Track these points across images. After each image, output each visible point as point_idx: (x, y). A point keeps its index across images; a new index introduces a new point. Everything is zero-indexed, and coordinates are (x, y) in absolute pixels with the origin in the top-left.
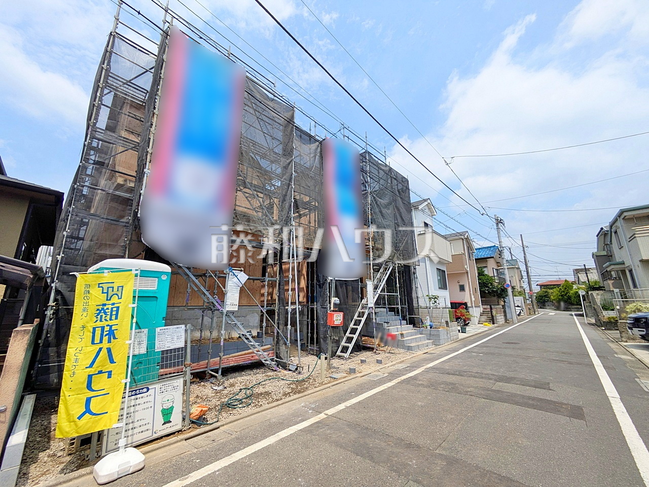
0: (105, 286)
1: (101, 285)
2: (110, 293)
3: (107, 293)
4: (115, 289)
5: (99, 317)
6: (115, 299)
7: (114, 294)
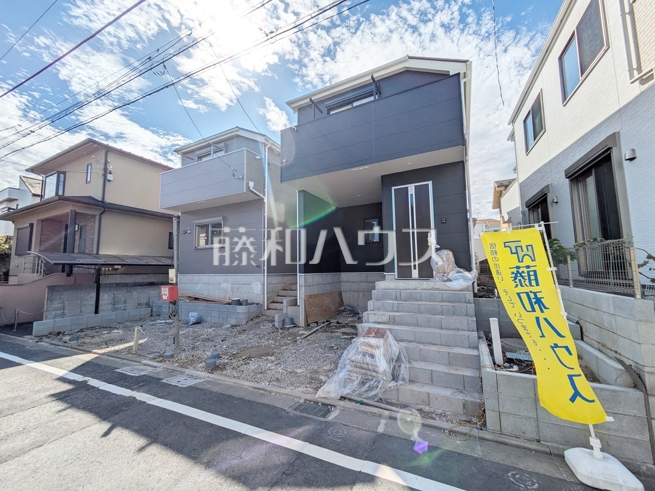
0: (513, 245)
1: (507, 244)
2: (521, 254)
3: (517, 253)
4: (525, 249)
5: (517, 281)
6: (527, 261)
7: (525, 255)
